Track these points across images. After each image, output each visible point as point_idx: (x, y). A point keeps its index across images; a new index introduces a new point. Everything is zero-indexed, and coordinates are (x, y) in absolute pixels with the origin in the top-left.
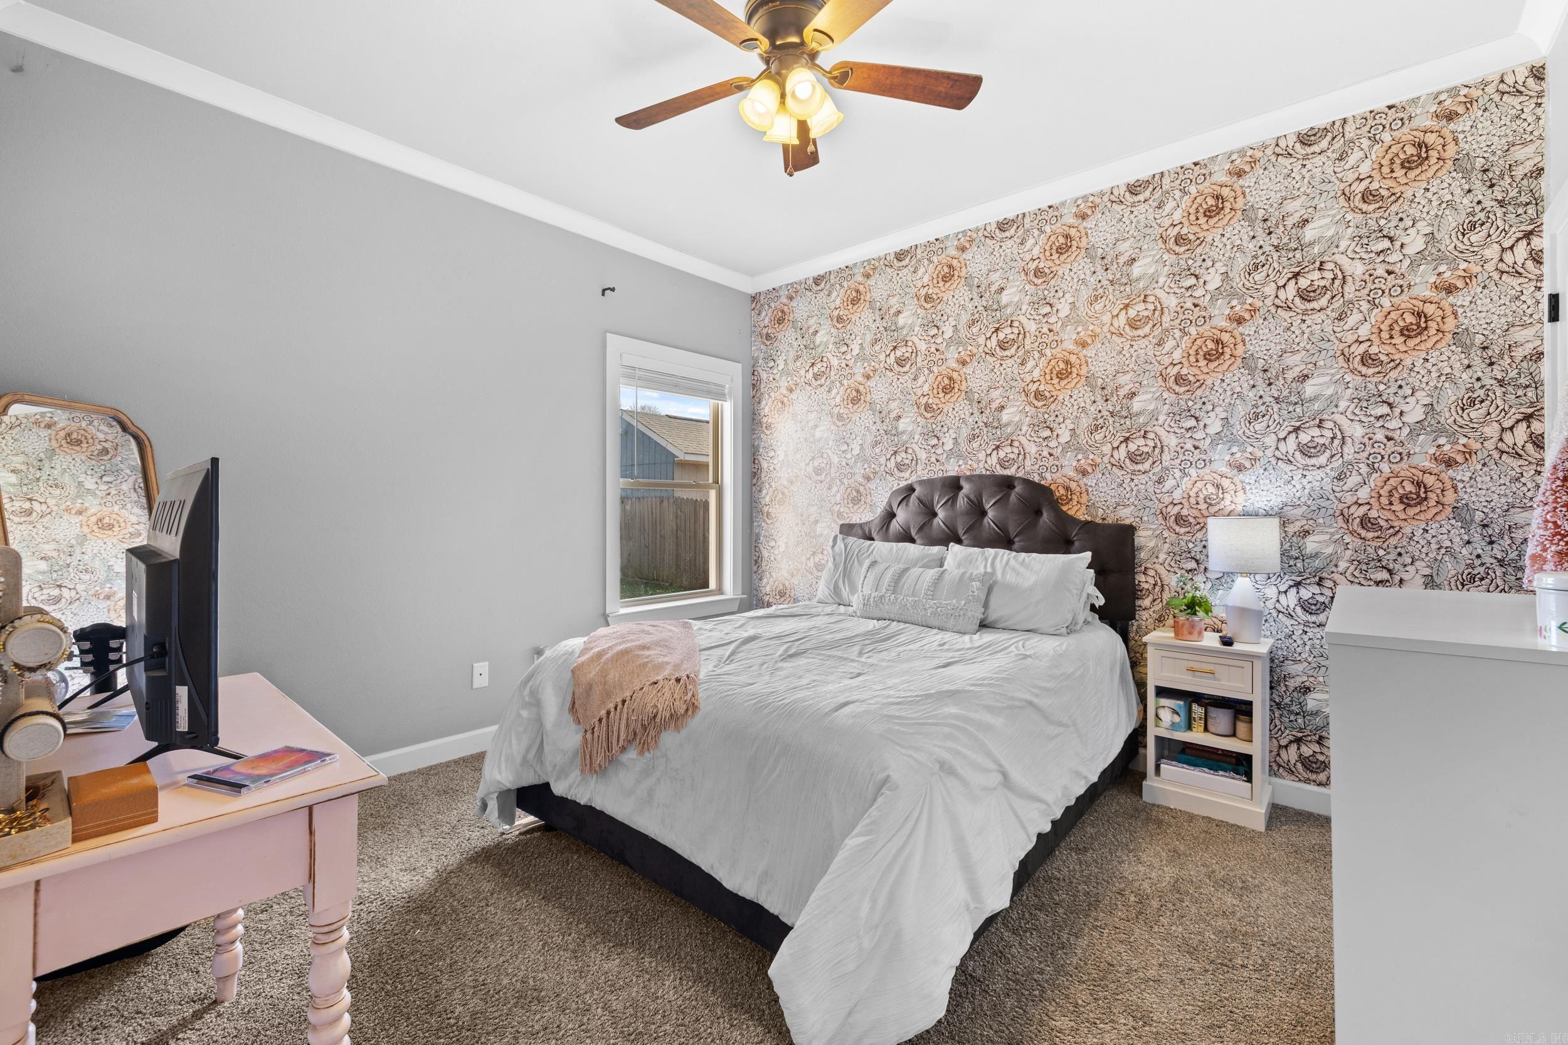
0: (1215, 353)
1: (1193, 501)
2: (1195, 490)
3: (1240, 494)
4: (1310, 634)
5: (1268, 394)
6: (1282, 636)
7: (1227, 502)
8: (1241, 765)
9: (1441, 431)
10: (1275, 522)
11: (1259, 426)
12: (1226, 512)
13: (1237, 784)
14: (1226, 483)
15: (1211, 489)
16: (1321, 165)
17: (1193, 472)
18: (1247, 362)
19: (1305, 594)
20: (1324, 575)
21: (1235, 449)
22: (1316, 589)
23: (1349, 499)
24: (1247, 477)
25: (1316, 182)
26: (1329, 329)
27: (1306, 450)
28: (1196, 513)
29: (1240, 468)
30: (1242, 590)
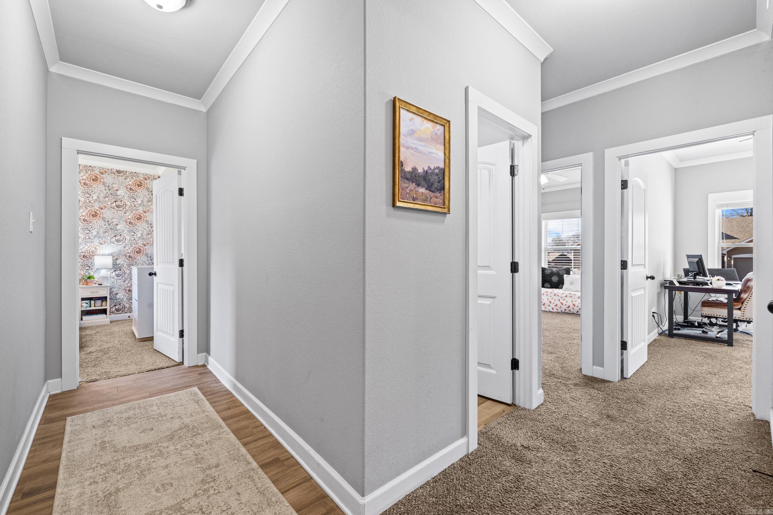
0: (95, 215)
1: (88, 252)
2: (89, 249)
3: (101, 250)
4: (118, 282)
5: (109, 227)
6: (111, 283)
7: (98, 252)
8: (104, 312)
9: (143, 239)
10: (111, 257)
11: (106, 234)
12: (98, 254)
13: (103, 316)
14: (97, 247)
15: (93, 249)
16: (121, 179)
17: (88, 244)
18: (103, 219)
19: (117, 273)
20: (121, 268)
21: (100, 239)
22: (119, 271)
23: (126, 252)
24: (103, 246)
25: (120, 182)
26: (123, 215)
27: (117, 241)
28: (89, 255)
29: (101, 244)
30: (103, 272)
